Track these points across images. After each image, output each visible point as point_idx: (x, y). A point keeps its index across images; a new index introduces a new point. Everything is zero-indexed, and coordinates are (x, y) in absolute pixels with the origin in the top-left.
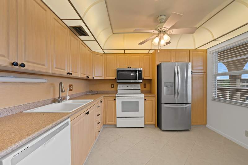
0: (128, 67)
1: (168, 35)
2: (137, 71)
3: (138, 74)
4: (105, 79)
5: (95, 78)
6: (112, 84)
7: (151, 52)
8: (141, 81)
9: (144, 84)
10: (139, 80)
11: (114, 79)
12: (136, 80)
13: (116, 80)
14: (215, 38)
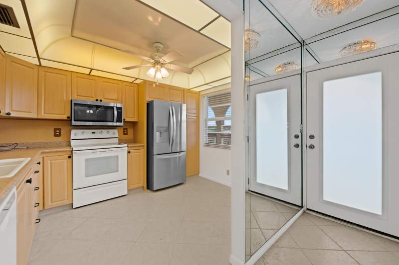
0: (97, 100)
1: (166, 69)
2: (115, 109)
3: (116, 112)
4: (40, 117)
5: (13, 115)
6: (55, 130)
7: (138, 81)
8: (121, 124)
9: (124, 129)
10: (117, 121)
11: (66, 118)
12: (113, 122)
13: (71, 120)
14: (207, 83)
